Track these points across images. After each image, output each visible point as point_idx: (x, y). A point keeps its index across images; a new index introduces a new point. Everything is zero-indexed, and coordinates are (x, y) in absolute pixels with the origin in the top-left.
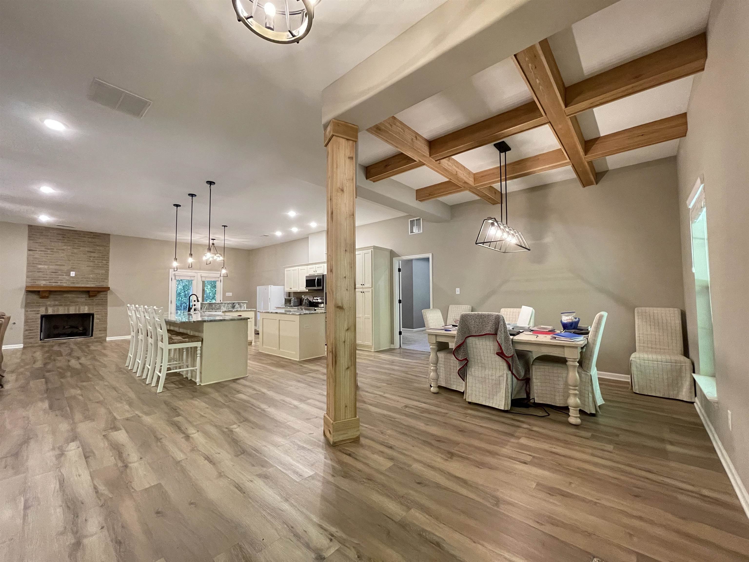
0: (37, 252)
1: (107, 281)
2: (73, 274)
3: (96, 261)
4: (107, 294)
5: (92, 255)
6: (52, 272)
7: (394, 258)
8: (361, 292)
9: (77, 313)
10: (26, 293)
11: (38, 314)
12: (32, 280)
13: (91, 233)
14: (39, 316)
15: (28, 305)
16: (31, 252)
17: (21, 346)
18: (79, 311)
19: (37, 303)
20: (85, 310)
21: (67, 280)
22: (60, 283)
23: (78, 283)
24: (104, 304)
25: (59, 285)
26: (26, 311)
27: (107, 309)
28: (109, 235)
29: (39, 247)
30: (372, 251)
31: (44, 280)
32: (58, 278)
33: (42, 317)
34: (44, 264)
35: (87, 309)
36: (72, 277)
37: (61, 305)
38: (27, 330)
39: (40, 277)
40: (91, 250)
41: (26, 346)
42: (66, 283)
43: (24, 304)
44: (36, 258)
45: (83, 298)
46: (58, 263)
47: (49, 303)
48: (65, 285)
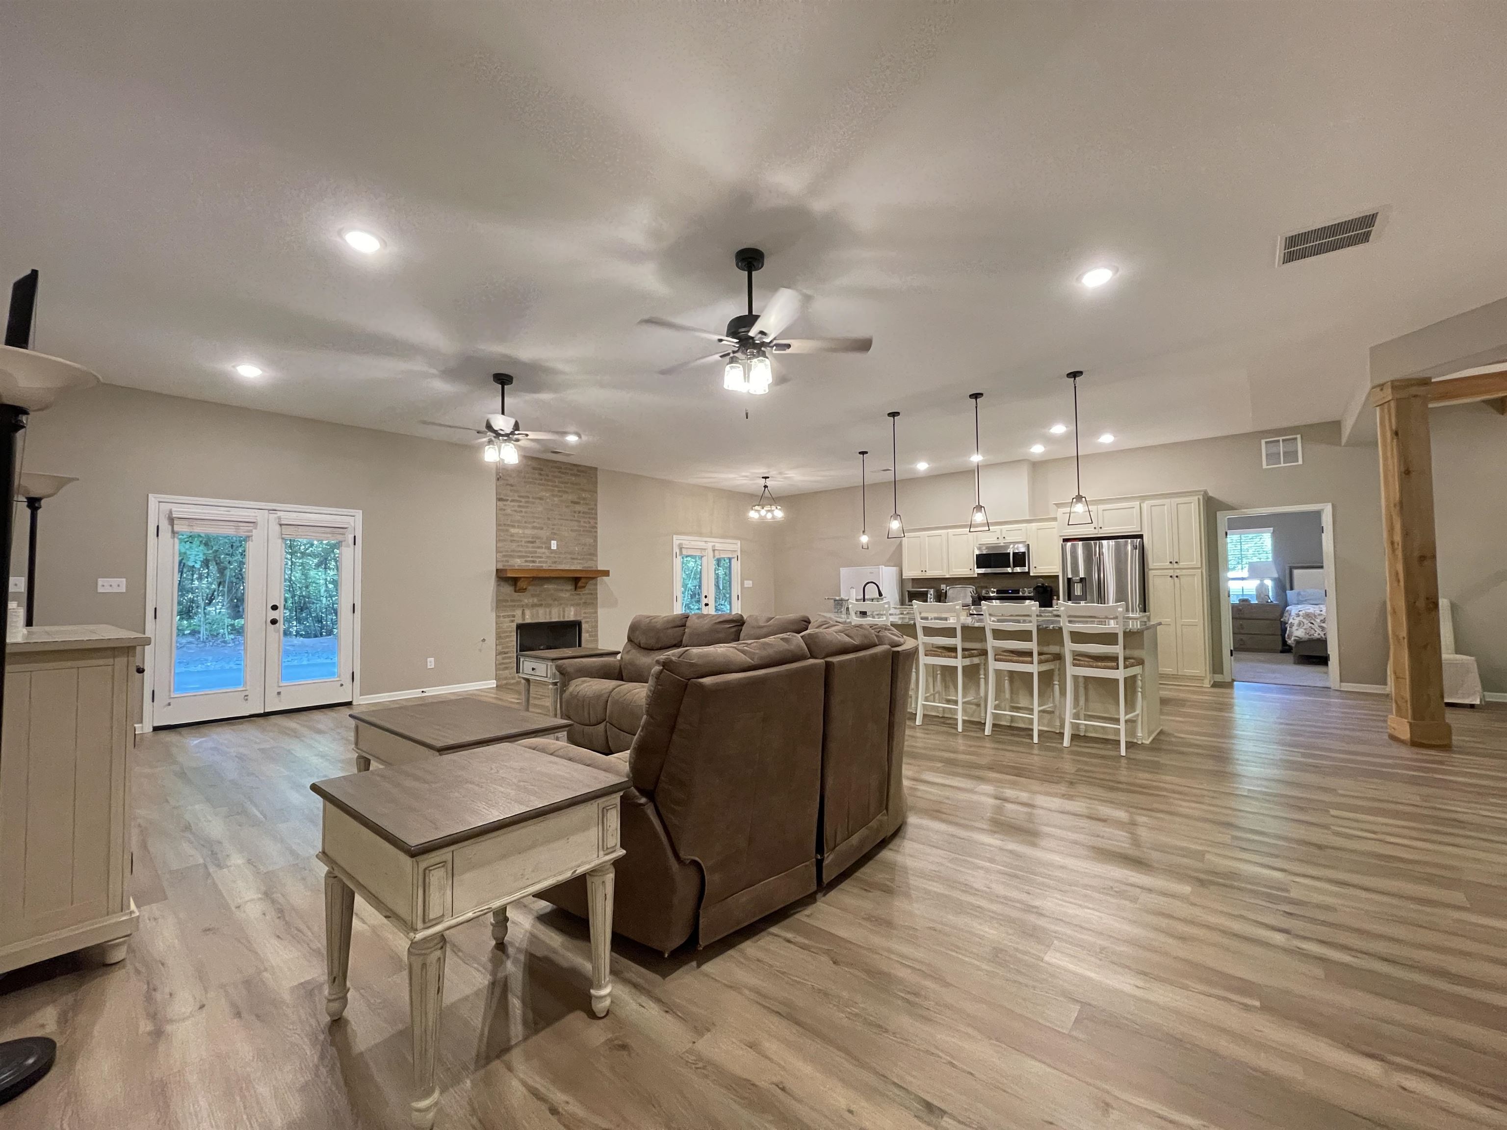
0: (508, 503)
1: (595, 558)
2: (554, 545)
3: (582, 520)
4: (596, 584)
5: (578, 508)
6: (529, 542)
7: (1218, 513)
8: (1171, 577)
9: (562, 620)
10: (498, 581)
11: (513, 621)
12: (504, 556)
13: (575, 465)
14: (514, 625)
15: (500, 604)
16: (500, 503)
17: (493, 684)
18: (564, 617)
19: (513, 601)
20: (571, 615)
21: (548, 557)
22: (540, 562)
23: (560, 563)
24: (592, 602)
25: (537, 566)
26: (498, 617)
27: (596, 612)
28: (596, 469)
29: (511, 494)
30: (1199, 499)
31: (520, 557)
32: (536, 552)
33: (520, 627)
34: (519, 527)
35: (572, 613)
36: (553, 551)
37: (541, 605)
38: (501, 653)
39: (513, 551)
40: (575, 498)
41: (499, 683)
42: (546, 562)
43: (494, 605)
44: (506, 515)
45: (566, 592)
46: (535, 524)
47: (526, 601)
48: (545, 566)
